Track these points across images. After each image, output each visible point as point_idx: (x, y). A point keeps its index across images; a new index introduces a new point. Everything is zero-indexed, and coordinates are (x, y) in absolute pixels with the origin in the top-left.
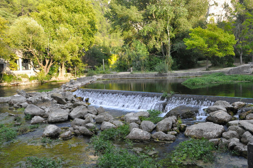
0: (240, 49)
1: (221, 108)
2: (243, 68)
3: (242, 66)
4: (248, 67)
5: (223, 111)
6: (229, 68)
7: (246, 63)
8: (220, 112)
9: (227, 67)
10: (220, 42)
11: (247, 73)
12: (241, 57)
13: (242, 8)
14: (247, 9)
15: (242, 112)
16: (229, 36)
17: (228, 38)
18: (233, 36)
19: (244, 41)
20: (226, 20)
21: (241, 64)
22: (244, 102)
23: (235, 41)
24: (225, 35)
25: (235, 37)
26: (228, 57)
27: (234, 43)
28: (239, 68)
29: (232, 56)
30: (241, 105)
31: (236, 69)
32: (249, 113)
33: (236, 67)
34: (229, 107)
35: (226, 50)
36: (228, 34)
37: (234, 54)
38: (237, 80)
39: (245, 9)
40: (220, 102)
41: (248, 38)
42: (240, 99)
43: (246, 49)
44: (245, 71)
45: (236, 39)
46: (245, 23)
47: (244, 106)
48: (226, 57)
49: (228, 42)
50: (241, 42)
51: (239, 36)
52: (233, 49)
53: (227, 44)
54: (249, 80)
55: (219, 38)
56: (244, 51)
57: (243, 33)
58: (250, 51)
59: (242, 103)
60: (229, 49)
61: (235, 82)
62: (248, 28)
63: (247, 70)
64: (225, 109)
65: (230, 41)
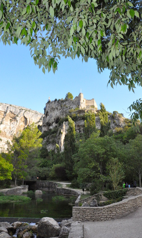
0: (15, 175)
1: (3, 230)
2: (17, 189)
3: (16, 188)
4: (20, 189)
5: (5, 233)
6: (7, 189)
7: (19, 185)
8: (3, 234)
9: (5, 188)
10: (3, 168)
11: (19, 193)
12: (16, 181)
13: (18, 147)
14: (21, 148)
15: (20, 231)
16: (9, 165)
17: (8, 166)
18: (12, 165)
19: (18, 169)
20: (7, 152)
21: (15, 186)
22: (21, 222)
23: (13, 169)
24: (7, 164)
25: (13, 166)
26: (7, 180)
27: (12, 170)
28: (14, 189)
29: (10, 180)
30: (19, 224)
31: (12, 190)
32: (25, 232)
33: (12, 189)
34: (10, 227)
35: (6, 175)
36: (9, 163)
37: (11, 179)
38: (13, 200)
39: (19, 147)
40: (3, 223)
41: (21, 167)
42: (18, 219)
43: (19, 175)
44: (18, 192)
45: (13, 168)
46: (19, 157)
47: (21, 225)
48: (6, 180)
49: (8, 169)
50: (16, 170)
51: (16, 166)
52: (11, 175)
53: (7, 171)
54: (22, 200)
55: (2, 166)
56: (18, 176)
57: (19, 164)
58: (22, 177)
59: (20, 223)
60: (8, 174)
61: (12, 202)
62: (22, 161)
63: (20, 191)
64: (7, 230)
65: (10, 169)
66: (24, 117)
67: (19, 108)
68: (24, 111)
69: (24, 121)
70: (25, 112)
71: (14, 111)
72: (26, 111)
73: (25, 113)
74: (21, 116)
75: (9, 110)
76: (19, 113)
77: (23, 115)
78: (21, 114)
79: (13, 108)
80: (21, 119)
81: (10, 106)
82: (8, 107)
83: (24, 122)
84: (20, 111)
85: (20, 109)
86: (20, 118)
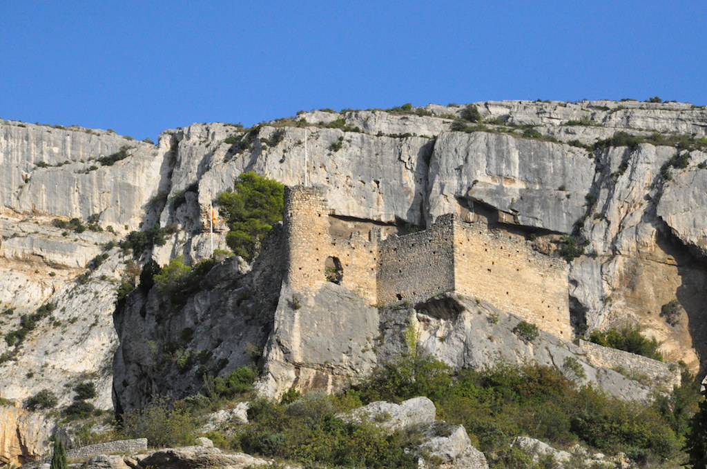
66: (667, 238)
67: (581, 134)
68: (650, 159)
69: (671, 297)
70: (664, 175)
71: (516, 187)
72: (679, 162)
73: (668, 193)
74: (626, 243)
75: (453, 183)
76: (591, 199)
77: (651, 215)
78: (614, 215)
79: (503, 156)
80: (631, 280)
81: (462, 137)
82: (428, 154)
83: (683, 317)
84: (605, 177)
85: (599, 148)
86: (619, 265)
